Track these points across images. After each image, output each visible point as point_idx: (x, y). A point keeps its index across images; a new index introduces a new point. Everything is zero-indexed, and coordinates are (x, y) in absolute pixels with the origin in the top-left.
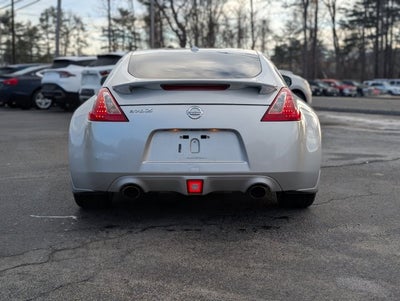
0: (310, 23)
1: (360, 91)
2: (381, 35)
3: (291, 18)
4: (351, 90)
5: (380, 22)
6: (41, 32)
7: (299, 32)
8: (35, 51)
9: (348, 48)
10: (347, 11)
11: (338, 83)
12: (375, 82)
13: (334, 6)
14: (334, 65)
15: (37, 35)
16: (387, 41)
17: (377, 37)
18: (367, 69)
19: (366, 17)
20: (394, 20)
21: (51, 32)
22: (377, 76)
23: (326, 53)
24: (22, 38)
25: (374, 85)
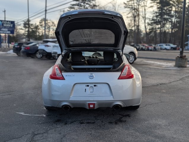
0: (137, 23)
1: (155, 48)
2: (162, 28)
3: (130, 22)
4: (151, 48)
5: (162, 23)
6: (40, 27)
7: (133, 27)
8: (38, 34)
9: (150, 32)
10: (150, 19)
11: (147, 45)
12: (160, 45)
13: (145, 17)
14: (145, 38)
15: (38, 28)
16: (164, 30)
17: (161, 28)
18: (157, 40)
19: (157, 21)
20: (167, 22)
21: (43, 27)
22: (161, 42)
23: (142, 34)
24: (33, 29)
25: (160, 46)
